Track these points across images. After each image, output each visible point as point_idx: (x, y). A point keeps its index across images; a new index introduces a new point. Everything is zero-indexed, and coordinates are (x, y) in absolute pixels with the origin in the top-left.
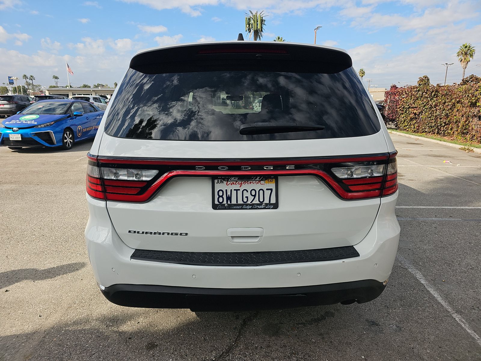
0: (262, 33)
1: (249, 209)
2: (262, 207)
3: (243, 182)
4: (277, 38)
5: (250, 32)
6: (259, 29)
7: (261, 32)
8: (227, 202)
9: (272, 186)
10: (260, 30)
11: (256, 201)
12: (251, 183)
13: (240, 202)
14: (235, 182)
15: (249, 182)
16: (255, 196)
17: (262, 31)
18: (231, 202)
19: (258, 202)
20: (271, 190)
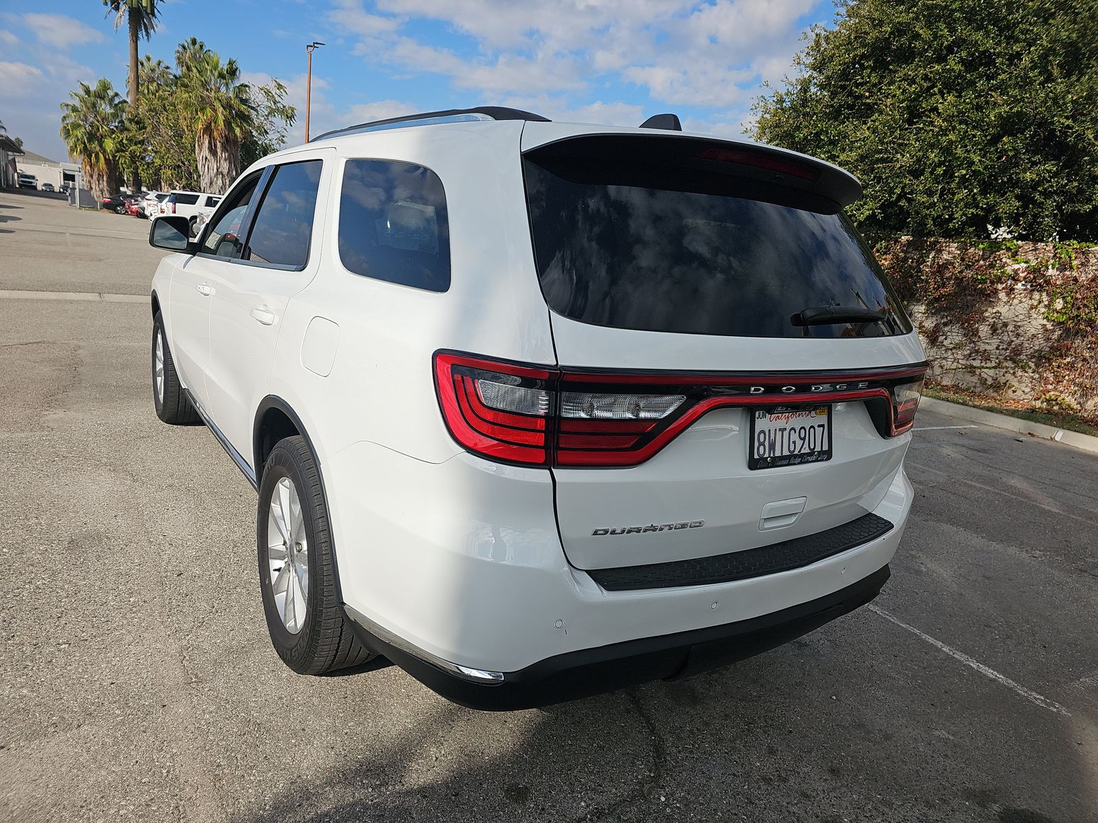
0: (154, 21)
1: (799, 464)
2: (814, 458)
3: (791, 414)
4: (190, 41)
5: (117, 8)
6: (147, 7)
7: (150, 16)
8: (770, 453)
9: (823, 419)
10: (149, 11)
11: (806, 450)
12: (799, 415)
13: (786, 453)
14: (780, 415)
15: (798, 413)
16: (804, 439)
17: (153, 14)
18: (774, 453)
19: (807, 451)
20: (823, 426)
